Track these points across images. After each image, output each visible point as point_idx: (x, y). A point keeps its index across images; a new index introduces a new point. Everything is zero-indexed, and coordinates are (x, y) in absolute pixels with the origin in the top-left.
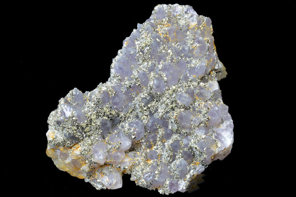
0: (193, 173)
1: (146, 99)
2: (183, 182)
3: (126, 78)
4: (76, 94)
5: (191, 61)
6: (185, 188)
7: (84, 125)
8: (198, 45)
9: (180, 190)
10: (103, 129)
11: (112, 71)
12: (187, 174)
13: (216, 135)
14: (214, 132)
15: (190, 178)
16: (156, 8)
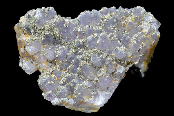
0: (66, 100)
1: (80, 43)
2: (57, 100)
3: (82, 25)
4: (51, 11)
5: (121, 46)
6: (55, 103)
7: (39, 28)
8: (135, 43)
9: (52, 102)
10: (46, 38)
11: (79, 16)
12: (62, 98)
13: (96, 93)
14: (96, 91)
15: (62, 101)
16: (138, 7)
